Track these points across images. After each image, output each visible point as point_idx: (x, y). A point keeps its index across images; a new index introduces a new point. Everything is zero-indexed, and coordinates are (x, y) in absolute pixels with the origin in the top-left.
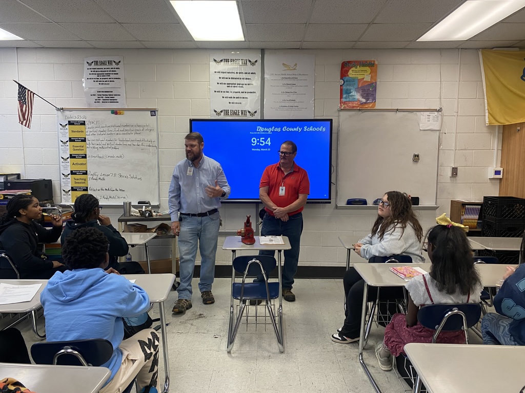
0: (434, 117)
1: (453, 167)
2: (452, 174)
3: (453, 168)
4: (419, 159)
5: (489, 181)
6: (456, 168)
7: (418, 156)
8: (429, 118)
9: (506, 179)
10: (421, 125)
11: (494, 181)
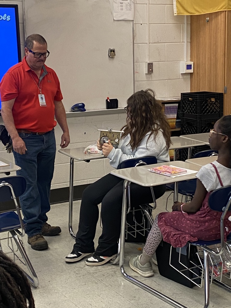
0: (127, 5)
1: (148, 62)
2: (149, 71)
3: (149, 64)
4: (115, 55)
5: (181, 77)
6: (152, 64)
7: (114, 51)
8: (122, 6)
9: (197, 73)
10: (114, 14)
11: (185, 77)
